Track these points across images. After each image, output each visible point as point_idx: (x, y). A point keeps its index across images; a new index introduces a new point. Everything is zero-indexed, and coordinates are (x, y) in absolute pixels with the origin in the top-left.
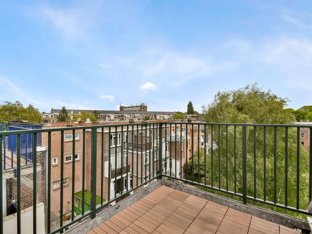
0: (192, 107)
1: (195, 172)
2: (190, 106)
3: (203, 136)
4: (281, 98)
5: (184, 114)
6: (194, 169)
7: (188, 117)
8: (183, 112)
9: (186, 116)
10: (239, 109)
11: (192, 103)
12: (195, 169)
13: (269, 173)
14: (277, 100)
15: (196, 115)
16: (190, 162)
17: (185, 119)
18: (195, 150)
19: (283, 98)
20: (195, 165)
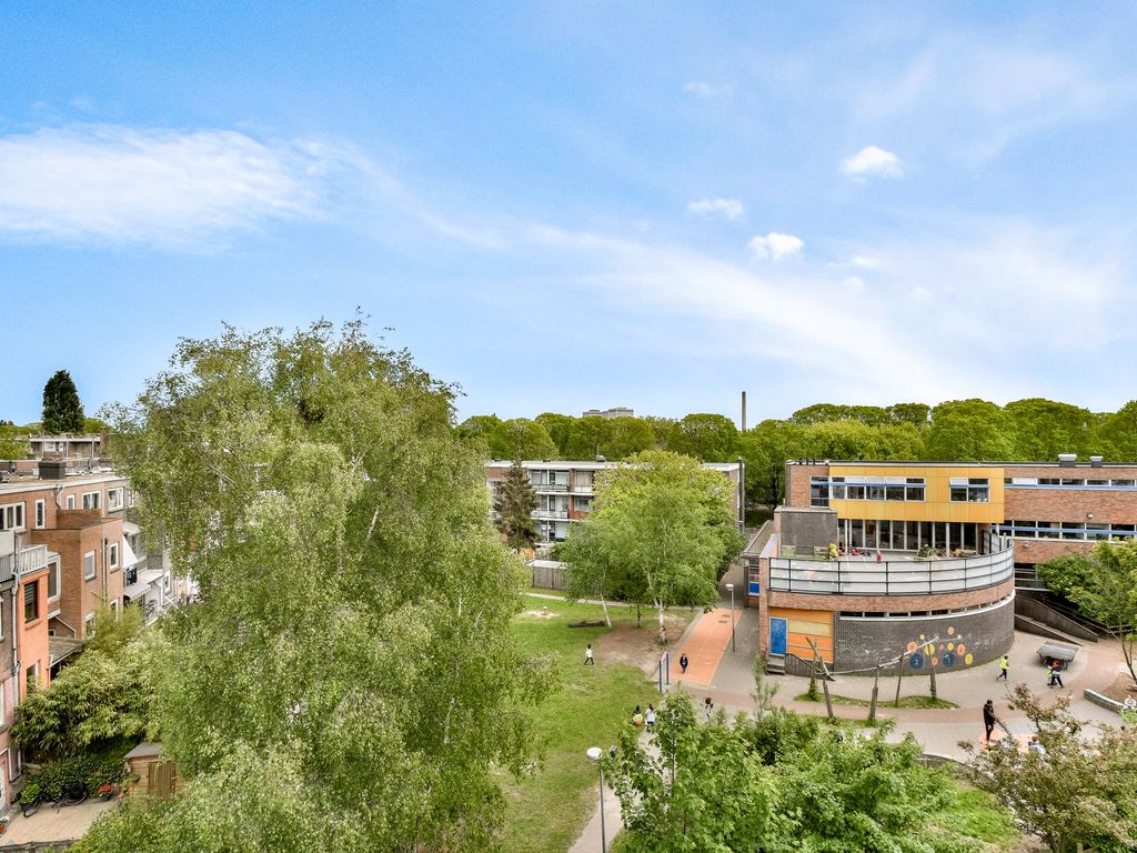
0: (76, 398)
1: (89, 735)
2: (60, 393)
3: (133, 538)
4: (441, 383)
5: (25, 431)
6: (83, 720)
7: (46, 448)
8: (20, 423)
9: (37, 445)
10: (306, 417)
11: (74, 378)
12: (89, 720)
13: (422, 659)
14: (433, 388)
15: (98, 439)
16: (53, 692)
17: (30, 457)
18: (88, 617)
19: (448, 382)
20: (89, 699)
